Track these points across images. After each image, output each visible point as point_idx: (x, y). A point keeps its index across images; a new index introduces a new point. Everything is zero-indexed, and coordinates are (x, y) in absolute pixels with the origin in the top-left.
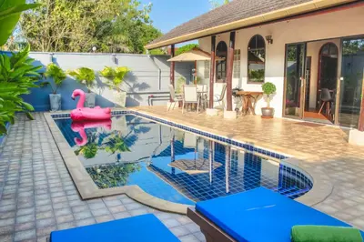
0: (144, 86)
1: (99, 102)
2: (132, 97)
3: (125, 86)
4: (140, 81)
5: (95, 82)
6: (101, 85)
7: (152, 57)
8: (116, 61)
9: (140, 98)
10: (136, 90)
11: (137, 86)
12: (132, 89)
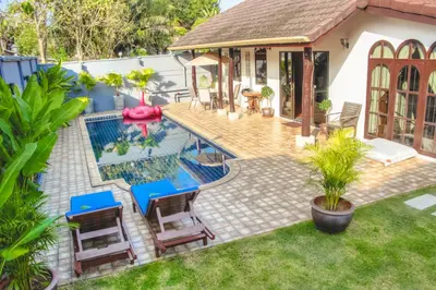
0: (171, 84)
1: (128, 102)
2: (160, 95)
3: (152, 86)
4: (166, 80)
5: (123, 84)
6: (128, 86)
7: (176, 56)
8: (141, 63)
9: (168, 96)
10: (163, 89)
11: (164, 84)
12: (158, 88)
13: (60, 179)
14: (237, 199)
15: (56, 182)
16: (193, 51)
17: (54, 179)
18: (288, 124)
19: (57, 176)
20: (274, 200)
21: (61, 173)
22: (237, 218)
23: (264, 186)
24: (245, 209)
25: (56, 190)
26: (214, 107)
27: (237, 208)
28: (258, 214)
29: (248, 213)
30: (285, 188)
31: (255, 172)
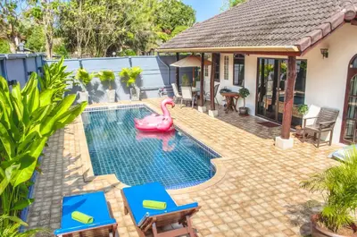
1: (118, 95)
13: (55, 171)
14: (228, 205)
15: (51, 174)
16: (177, 53)
17: (48, 171)
18: (264, 124)
19: (52, 167)
20: (265, 209)
21: (56, 165)
22: (232, 228)
23: (252, 191)
24: (237, 217)
25: (49, 183)
26: (195, 105)
27: (229, 216)
28: (251, 225)
29: (242, 223)
30: (274, 194)
31: (241, 174)
